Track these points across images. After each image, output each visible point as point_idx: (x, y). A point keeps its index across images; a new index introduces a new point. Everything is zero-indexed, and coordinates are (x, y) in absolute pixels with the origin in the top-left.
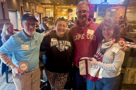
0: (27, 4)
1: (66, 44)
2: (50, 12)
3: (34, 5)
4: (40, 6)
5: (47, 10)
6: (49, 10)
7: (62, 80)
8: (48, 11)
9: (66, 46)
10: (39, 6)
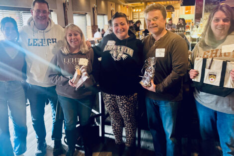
0: (103, 3)
1: (125, 51)
2: (140, 14)
3: (114, 4)
4: (124, 6)
5: (134, 10)
6: (137, 10)
7: (125, 106)
8: (136, 12)
9: (124, 54)
10: (122, 6)
